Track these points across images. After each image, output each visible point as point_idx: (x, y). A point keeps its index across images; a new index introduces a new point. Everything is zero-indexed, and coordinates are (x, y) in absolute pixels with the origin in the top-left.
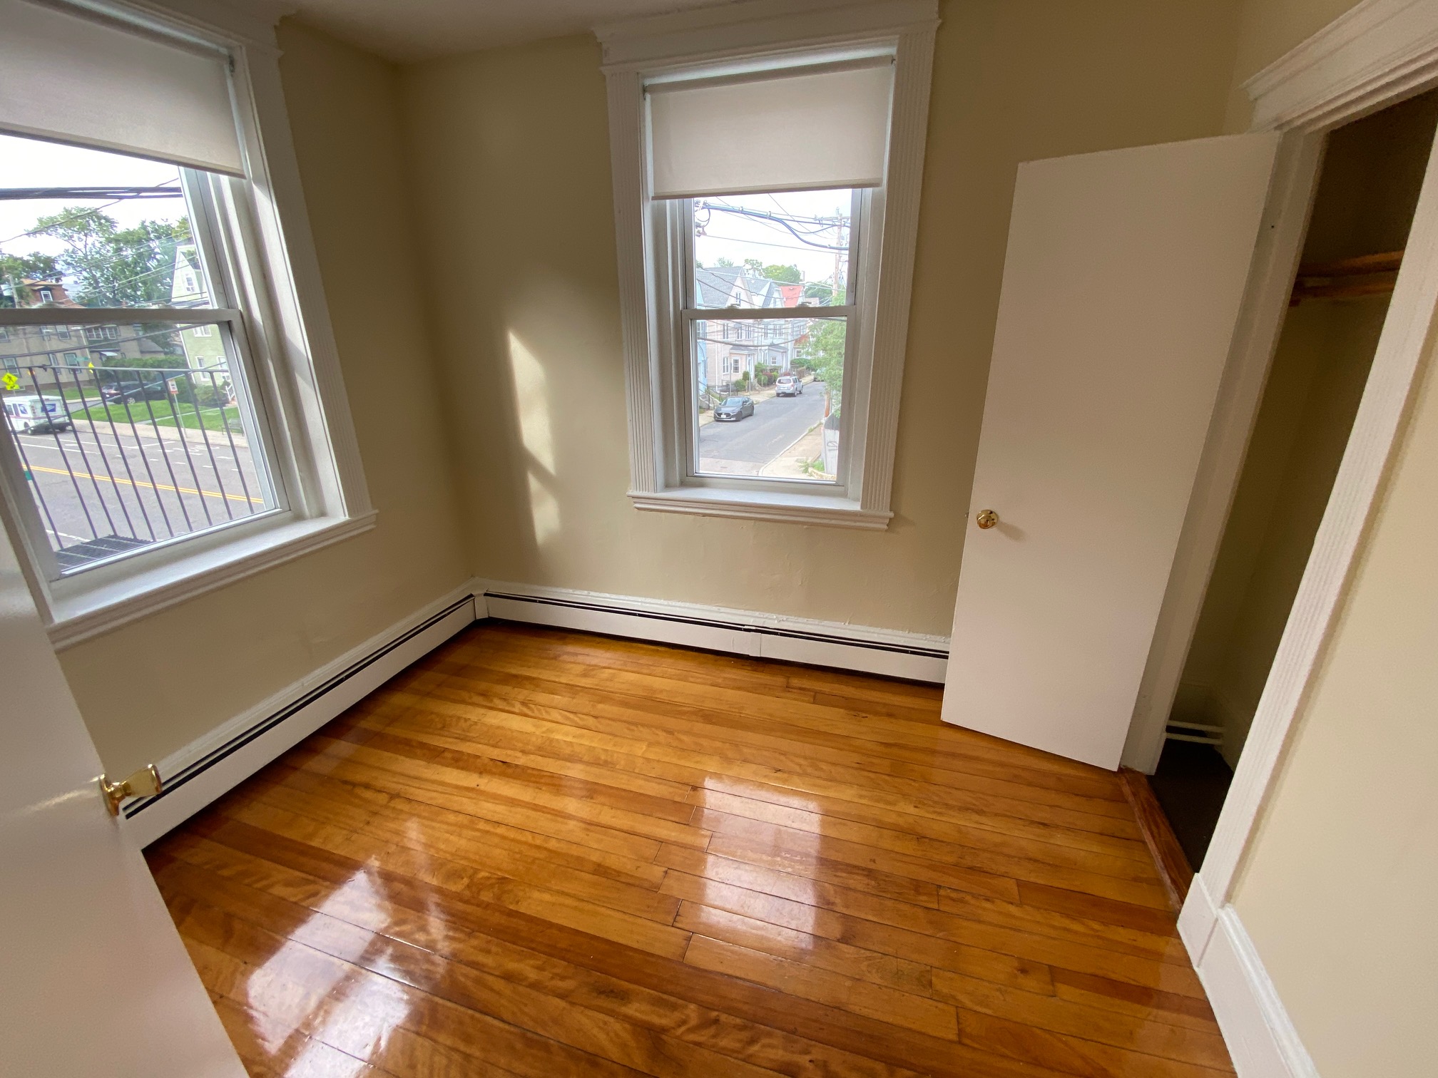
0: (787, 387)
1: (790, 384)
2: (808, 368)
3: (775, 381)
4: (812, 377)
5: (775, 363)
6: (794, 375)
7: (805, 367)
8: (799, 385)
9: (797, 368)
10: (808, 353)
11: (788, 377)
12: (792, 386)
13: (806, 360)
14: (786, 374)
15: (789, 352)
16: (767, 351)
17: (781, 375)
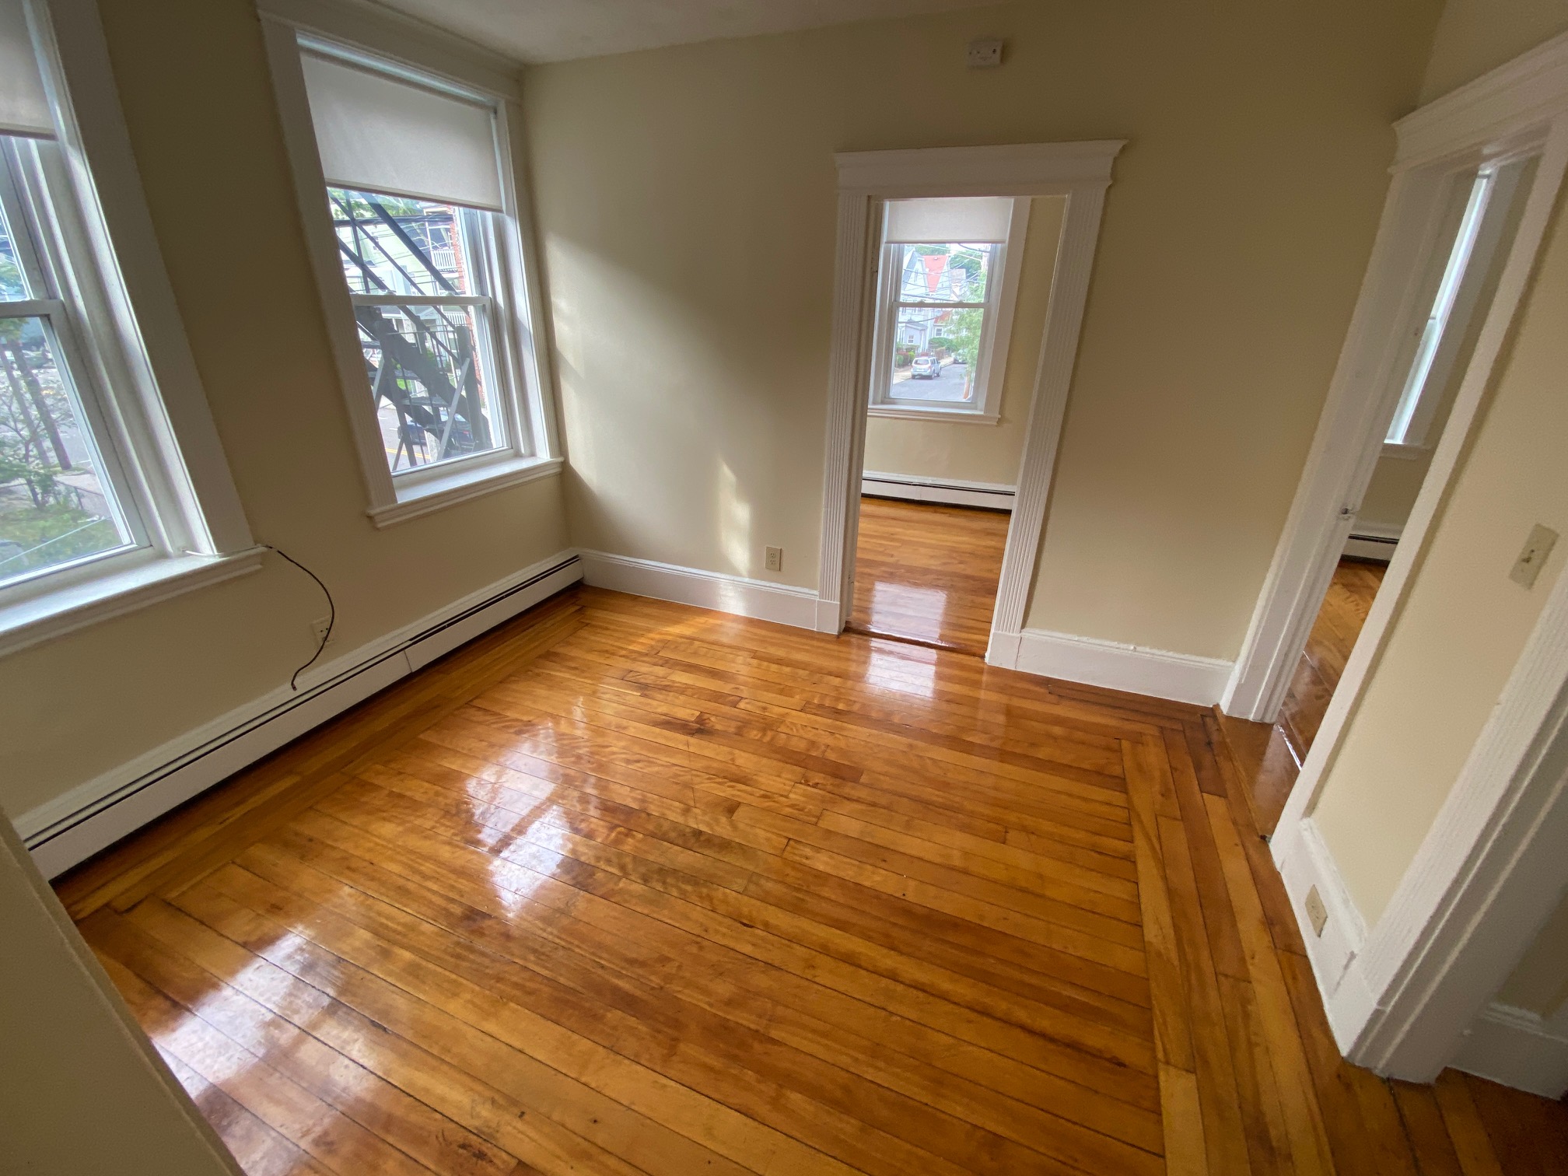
0: (923, 367)
1: (926, 366)
2: (948, 349)
3: (911, 362)
4: (951, 359)
5: (912, 341)
6: (932, 356)
7: (944, 348)
8: (937, 367)
9: (936, 348)
10: (950, 332)
11: (926, 358)
12: (930, 367)
13: (946, 340)
14: (923, 355)
15: (928, 330)
16: (904, 329)
17: (918, 356)
